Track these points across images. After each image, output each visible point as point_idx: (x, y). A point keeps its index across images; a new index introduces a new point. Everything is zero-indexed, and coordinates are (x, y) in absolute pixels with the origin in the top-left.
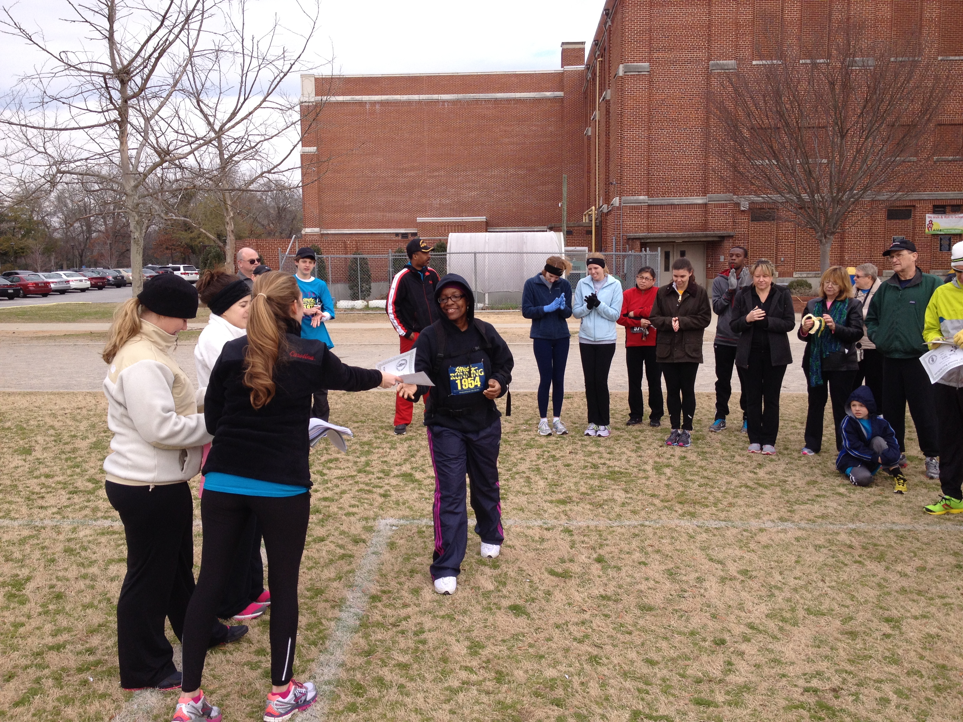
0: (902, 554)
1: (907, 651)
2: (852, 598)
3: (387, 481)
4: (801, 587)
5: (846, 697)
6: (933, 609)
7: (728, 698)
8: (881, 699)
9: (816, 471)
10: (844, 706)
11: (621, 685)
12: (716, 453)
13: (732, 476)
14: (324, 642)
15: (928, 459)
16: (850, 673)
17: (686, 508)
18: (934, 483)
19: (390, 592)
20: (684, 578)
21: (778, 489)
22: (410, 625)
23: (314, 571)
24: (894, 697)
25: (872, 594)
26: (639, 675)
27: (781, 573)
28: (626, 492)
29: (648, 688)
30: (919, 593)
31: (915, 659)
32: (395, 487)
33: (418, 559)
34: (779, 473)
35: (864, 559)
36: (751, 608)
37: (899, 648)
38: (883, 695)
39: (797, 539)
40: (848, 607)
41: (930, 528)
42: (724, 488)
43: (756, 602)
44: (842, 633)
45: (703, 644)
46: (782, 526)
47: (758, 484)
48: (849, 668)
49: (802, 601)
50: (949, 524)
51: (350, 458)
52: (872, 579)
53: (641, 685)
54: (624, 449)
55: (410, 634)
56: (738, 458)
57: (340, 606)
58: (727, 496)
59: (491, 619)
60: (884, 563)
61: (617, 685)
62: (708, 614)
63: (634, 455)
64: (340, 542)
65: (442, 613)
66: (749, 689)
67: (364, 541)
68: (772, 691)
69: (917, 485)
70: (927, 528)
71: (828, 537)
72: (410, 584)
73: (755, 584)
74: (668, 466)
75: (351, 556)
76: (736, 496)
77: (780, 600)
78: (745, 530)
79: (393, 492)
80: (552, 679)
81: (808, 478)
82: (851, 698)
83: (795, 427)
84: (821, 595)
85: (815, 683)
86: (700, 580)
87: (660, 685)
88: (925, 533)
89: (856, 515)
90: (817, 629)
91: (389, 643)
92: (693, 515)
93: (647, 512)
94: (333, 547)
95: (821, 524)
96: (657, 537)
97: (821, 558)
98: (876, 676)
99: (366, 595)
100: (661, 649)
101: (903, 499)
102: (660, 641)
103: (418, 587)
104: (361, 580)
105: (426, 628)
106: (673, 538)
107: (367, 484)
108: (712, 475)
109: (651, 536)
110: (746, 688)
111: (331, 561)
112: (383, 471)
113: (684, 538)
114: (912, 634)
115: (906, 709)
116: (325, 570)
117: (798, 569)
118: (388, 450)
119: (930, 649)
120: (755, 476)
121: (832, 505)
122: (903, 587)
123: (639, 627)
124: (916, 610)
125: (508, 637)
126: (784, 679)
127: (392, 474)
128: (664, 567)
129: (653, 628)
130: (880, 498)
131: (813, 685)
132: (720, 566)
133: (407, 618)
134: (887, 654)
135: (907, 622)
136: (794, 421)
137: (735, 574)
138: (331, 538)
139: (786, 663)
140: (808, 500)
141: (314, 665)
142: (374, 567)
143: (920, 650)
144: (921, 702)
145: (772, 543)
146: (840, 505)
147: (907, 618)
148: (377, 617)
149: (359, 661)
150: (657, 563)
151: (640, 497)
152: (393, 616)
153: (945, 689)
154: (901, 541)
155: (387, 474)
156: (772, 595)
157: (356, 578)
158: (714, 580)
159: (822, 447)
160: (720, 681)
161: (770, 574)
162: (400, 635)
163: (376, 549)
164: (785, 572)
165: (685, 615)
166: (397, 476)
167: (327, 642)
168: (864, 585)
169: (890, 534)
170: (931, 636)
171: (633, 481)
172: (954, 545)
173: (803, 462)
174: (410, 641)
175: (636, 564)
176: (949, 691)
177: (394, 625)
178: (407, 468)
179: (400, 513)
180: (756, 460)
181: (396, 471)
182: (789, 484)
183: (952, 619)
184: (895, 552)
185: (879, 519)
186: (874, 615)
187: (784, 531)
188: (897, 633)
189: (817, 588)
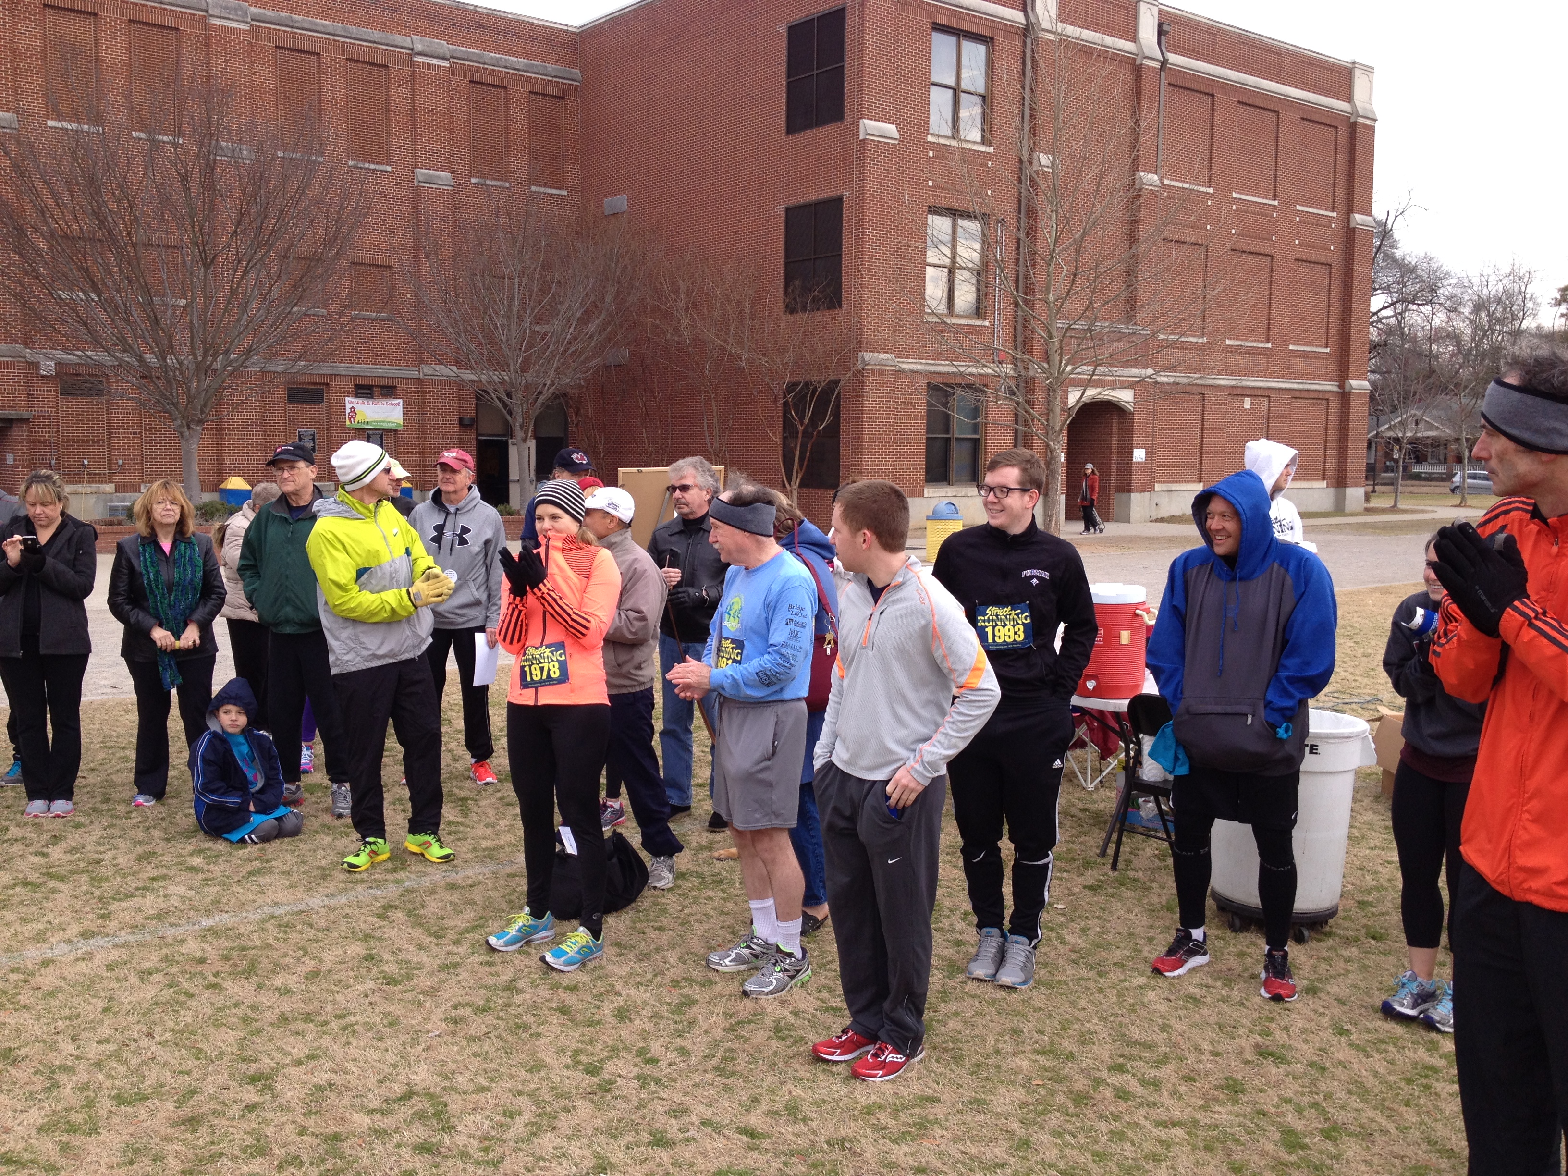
0: (285, 955)
1: (280, 1127)
2: (198, 1054)
4: (109, 1057)
6: (326, 1041)
9: (156, 833)
15: (335, 786)
18: (343, 825)
21: (85, 878)
25: (231, 1038)
27: (74, 1039)
30: (308, 1018)
31: (294, 1137)
34: (89, 847)
35: (222, 979)
37: (269, 1123)
39: (110, 968)
40: (188, 1073)
41: (332, 902)
43: (19, 1108)
44: (175, 1125)
46: (83, 947)
47: (47, 874)
49: (108, 1083)
50: (360, 888)
52: (234, 1011)
56: (14, 832)
60: (254, 979)
69: (316, 832)
70: (326, 902)
71: (165, 951)
73: (21, 1074)
77: (68, 1091)
78: (12, 971)
81: (139, 850)
84: (143, 1063)
88: (323, 911)
89: (216, 902)
90: (132, 1129)
95: (156, 930)
97: (149, 992)
114: (291, 1094)
117: (106, 1022)
119: (317, 1112)
120: (43, 861)
121: (179, 888)
122: (283, 1013)
124: (299, 1050)
130: (257, 864)
134: (250, 1141)
135: (284, 1075)
136: (124, 748)
140: (137, 889)
143: (301, 1120)
145: (63, 984)
146: (191, 889)
147: (285, 1066)
154: (285, 932)
156: (55, 1086)
159: (168, 789)
161: (53, 1047)
164: (84, 1035)
168: (217, 1025)
169: (269, 925)
170: (319, 1088)
173: (134, 821)
180: (49, 831)
182: (106, 867)
183: (352, 1051)
184: (274, 954)
185: (254, 901)
186: (231, 1075)
187: (88, 957)
188: (267, 1097)
189: (136, 1052)
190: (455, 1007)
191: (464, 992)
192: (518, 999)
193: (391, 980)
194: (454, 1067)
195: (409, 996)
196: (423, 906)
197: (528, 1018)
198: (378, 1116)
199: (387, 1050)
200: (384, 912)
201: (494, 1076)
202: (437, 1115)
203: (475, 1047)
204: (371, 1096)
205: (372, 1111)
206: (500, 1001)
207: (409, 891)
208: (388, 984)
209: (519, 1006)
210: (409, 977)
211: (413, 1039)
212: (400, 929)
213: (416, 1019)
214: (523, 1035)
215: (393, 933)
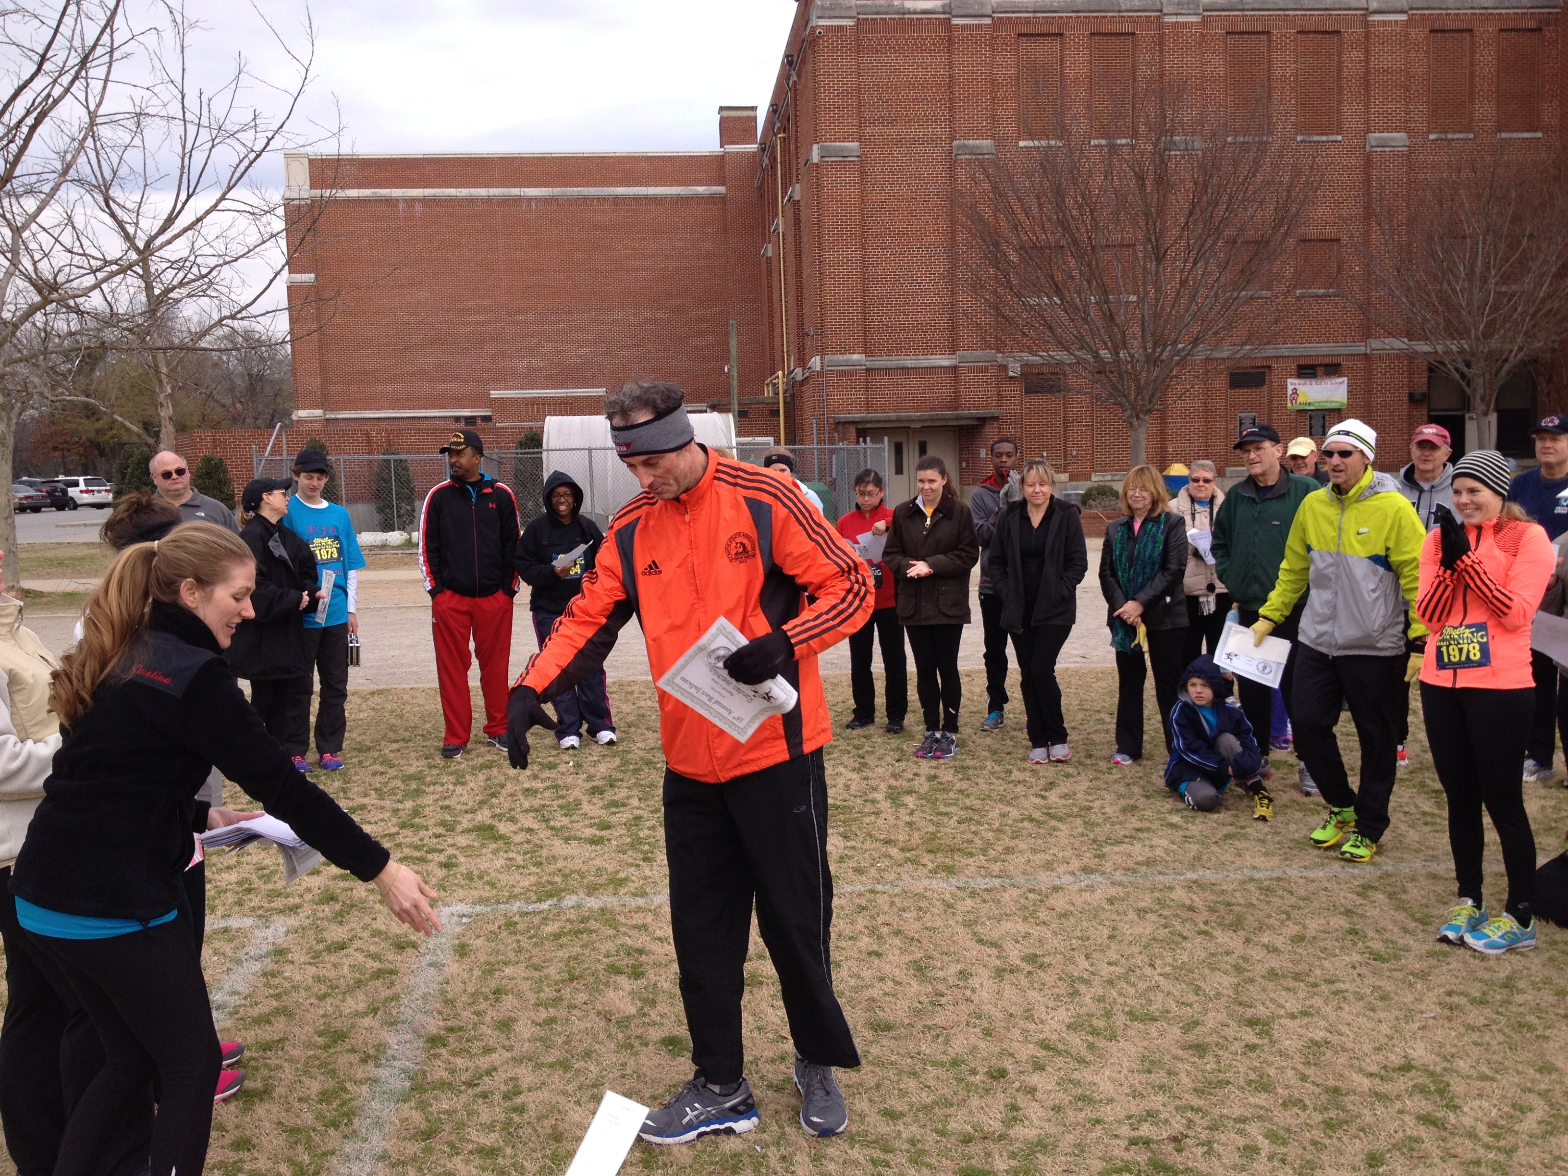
0: (1269, 916)
1: (1281, 1070)
2: (1197, 990)
3: (450, 841)
4: (1119, 978)
5: (1194, 1149)
6: (1318, 1002)
7: (1013, 1163)
8: (1246, 1147)
9: (1136, 789)
10: (1190, 1164)
11: (845, 1156)
12: (982, 768)
13: (1009, 804)
14: (350, 1120)
15: (1302, 764)
16: (1198, 1110)
17: (940, 859)
18: (1312, 803)
19: (460, 1029)
20: (940, 974)
21: (1079, 821)
22: (497, 1083)
23: (329, 1000)
24: (1264, 1144)
25: (1225, 982)
26: (874, 1137)
27: (1087, 957)
28: (846, 837)
29: (889, 1157)
30: (1297, 977)
31: (1294, 1081)
32: (463, 849)
33: (507, 970)
34: (1079, 795)
35: (1212, 927)
36: (1043, 1016)
37: (1270, 1065)
38: (1248, 1142)
39: (1111, 901)
40: (1190, 1005)
41: (1310, 874)
42: (997, 824)
43: (1050, 1005)
44: (1183, 1048)
45: (971, 1079)
46: (1086, 880)
47: (1048, 814)
48: (1197, 1102)
49: (1121, 1000)
51: (387, 803)
52: (1226, 959)
53: (877, 1154)
54: (841, 769)
55: (497, 1097)
56: (1016, 775)
57: (376, 1058)
58: (1001, 836)
59: (631, 1062)
60: (1241, 933)
61: (840, 1157)
62: (977, 1030)
63: (855, 776)
64: (373, 949)
65: (552, 1059)
66: (1045, 1147)
67: (414, 946)
68: (1081, 1148)
69: (1286, 806)
70: (1304, 873)
72: (494, 1014)
73: (1048, 977)
74: (909, 792)
75: (392, 972)
76: (1015, 836)
77: (1088, 999)
78: (1030, 891)
79: (462, 859)
80: (735, 1155)
81: (1123, 802)
82: (1200, 1150)
83: (1101, 721)
84: (1149, 989)
85: (1145, 1130)
86: (964, 975)
87: (908, 1151)
88: (1301, 881)
89: (1198, 858)
90: (1145, 1043)
91: (462, 1115)
92: (950, 870)
93: (880, 870)
94: (360, 958)
95: (1145, 876)
96: (895, 909)
97: (1147, 928)
98: (1237, 1112)
99: (420, 1036)
100: (907, 1092)
101: (1267, 829)
102: (906, 1079)
103: (509, 1018)
104: (411, 1012)
105: (524, 1086)
106: (920, 909)
107: (417, 848)
108: (977, 804)
109: (886, 908)
110: (1041, 1145)
111: (359, 983)
112: (443, 824)
113: (939, 908)
114: (1288, 1042)
115: (1283, 1161)
116: (349, 999)
117: (1113, 948)
118: (451, 787)
119: (1315, 1065)
120: (1043, 802)
121: (1162, 841)
122: (1272, 969)
123: (871, 1058)
124: (1292, 1005)
125: (661, 1091)
126: (1099, 1127)
127: (459, 828)
128: (908, 958)
129: (893, 1058)
130: (1232, 829)
131: (1142, 1133)
132: (994, 951)
133: (491, 1071)
134: (1253, 1076)
135: (1280, 1024)
136: (1099, 711)
137: (1018, 962)
138: (358, 943)
139: (1101, 1101)
140: (1125, 836)
141: (334, 1160)
142: (434, 988)
143: (1300, 1067)
144: (1305, 1149)
145: (1072, 909)
146: (1173, 843)
147: (1280, 1017)
148: (439, 1073)
149: (413, 1148)
150: (897, 952)
151: (868, 845)
152: (467, 1070)
153: (1340, 1124)
154: (1267, 895)
155: (450, 827)
156: (1076, 993)
157: (402, 1009)
158: (985, 973)
159: (1144, 751)
160: (1002, 1137)
161: (1071, 960)
162: (480, 1101)
163: (435, 958)
164: (1094, 955)
165: (941, 1034)
166: (467, 831)
167: (356, 1121)
168: (1213, 969)
169: (1251, 886)
170: (1315, 1043)
171: (855, 820)
172: (1345, 898)
173: (1115, 777)
174: (497, 1109)
175: (863, 956)
176: (1345, 1127)
177: (470, 1084)
178: (483, 816)
179: (475, 893)
180: (1044, 777)
181: (465, 822)
182: (1095, 813)
183: (1346, 1016)
184: (1260, 915)
185: (1233, 863)
186: (1230, 1016)
187: (1091, 888)
188: (1266, 1041)
189: (1143, 978)
190: (1450, 994)
191: (1457, 981)
192: (1519, 998)
193: (1377, 957)
194: (1453, 1050)
195: (1396, 974)
196: (1405, 892)
197: (1531, 1019)
198: (1377, 1081)
199: (1380, 1021)
200: (1365, 890)
201: (1500, 1069)
202: (1441, 1092)
203: (1475, 1036)
204: (1368, 1060)
205: (1371, 1075)
206: (1498, 997)
207: (1388, 875)
208: (1375, 960)
209: (1521, 1005)
210: (1397, 958)
211: (1406, 1016)
212: (1381, 910)
213: (1408, 998)
214: (1528, 1035)
215: (1374, 912)
